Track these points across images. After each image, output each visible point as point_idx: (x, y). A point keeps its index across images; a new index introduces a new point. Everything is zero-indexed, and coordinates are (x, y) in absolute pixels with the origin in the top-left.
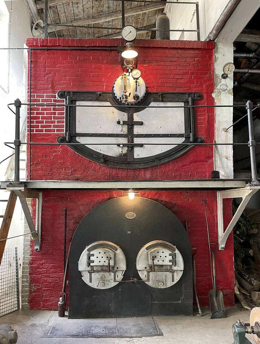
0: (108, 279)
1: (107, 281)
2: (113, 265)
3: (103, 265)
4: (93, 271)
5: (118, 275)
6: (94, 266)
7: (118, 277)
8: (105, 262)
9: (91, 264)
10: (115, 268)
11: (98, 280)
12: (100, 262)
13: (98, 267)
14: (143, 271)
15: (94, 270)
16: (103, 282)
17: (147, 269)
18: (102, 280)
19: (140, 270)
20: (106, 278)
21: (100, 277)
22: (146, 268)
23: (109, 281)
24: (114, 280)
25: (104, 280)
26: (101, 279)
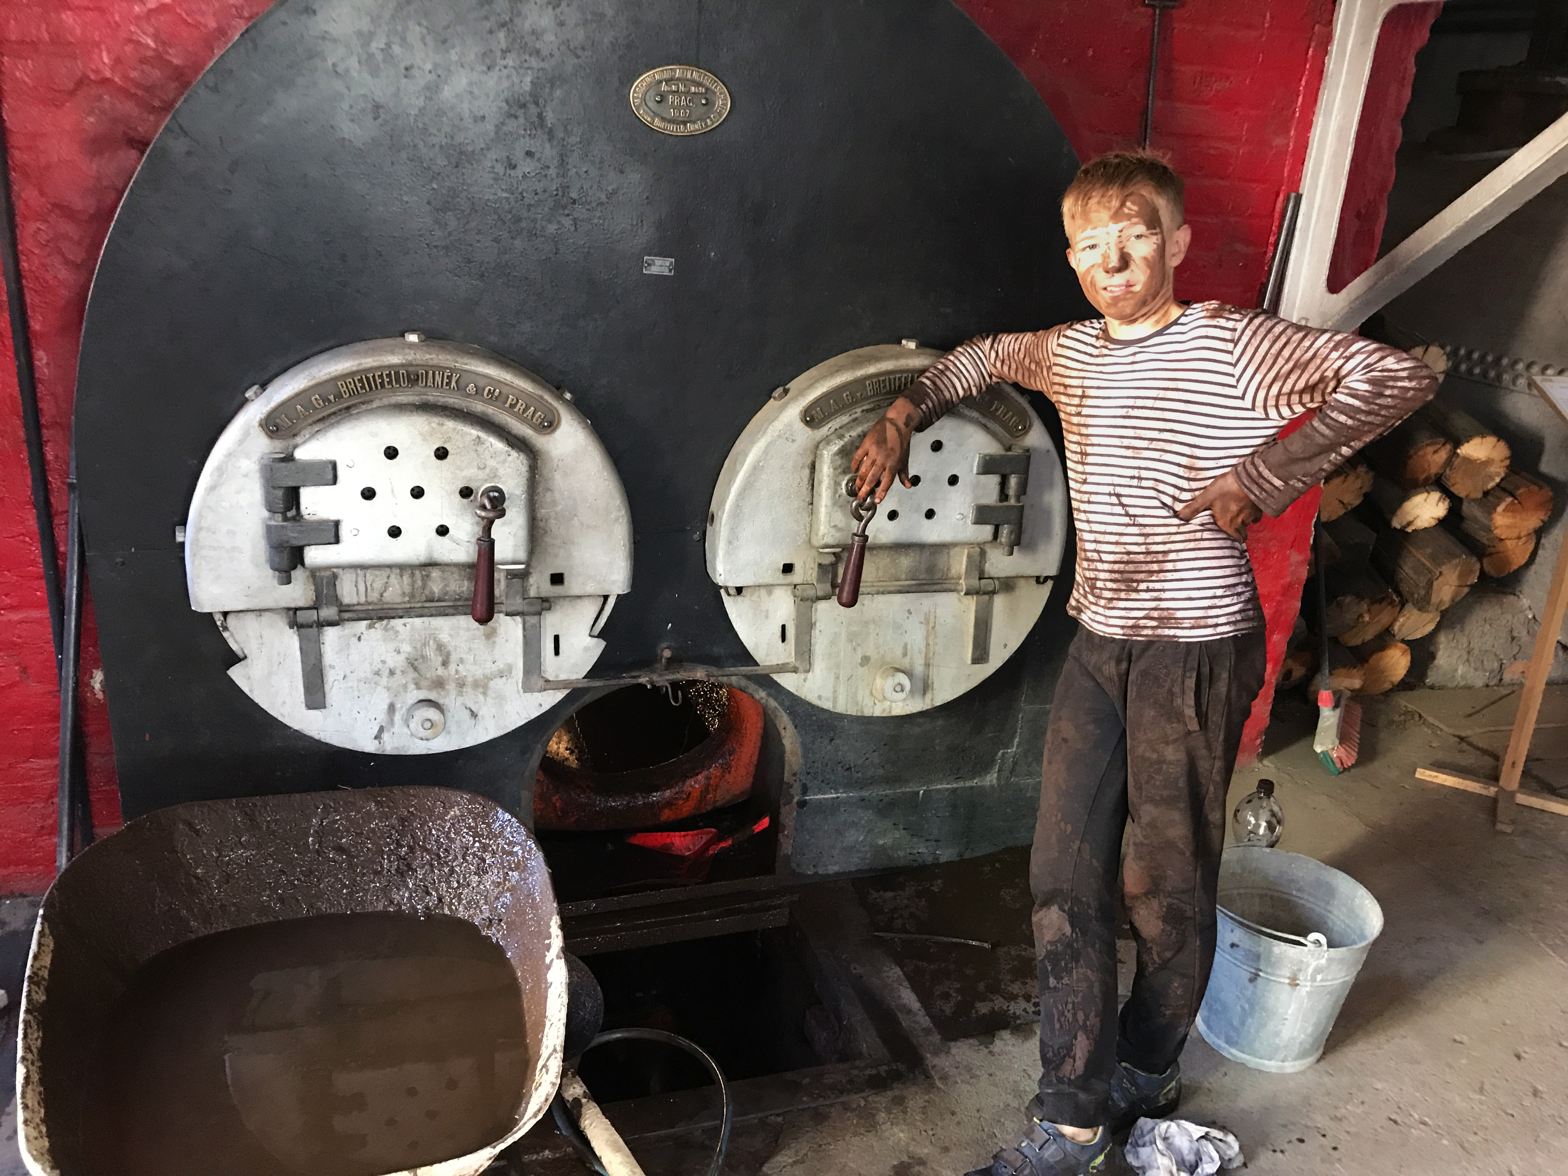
0: (471, 671)
1: (468, 689)
2: (522, 555)
3: (422, 558)
4: (328, 612)
5: (557, 638)
6: (343, 567)
7: (557, 653)
8: (443, 531)
9: (315, 555)
10: (539, 584)
11: (384, 680)
12: (395, 532)
13: (377, 580)
14: (763, 592)
15: (346, 600)
16: (432, 696)
17: (797, 576)
18: (424, 683)
19: (739, 590)
20: (452, 667)
21: (397, 661)
22: (788, 568)
23: (482, 685)
24: (527, 672)
25: (439, 684)
26: (412, 675)
